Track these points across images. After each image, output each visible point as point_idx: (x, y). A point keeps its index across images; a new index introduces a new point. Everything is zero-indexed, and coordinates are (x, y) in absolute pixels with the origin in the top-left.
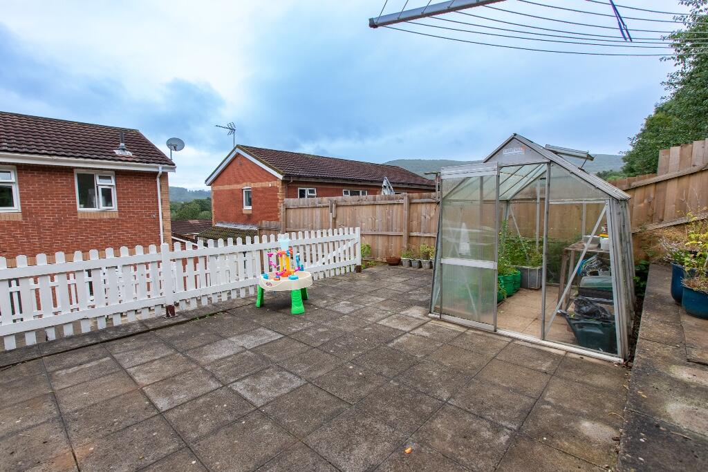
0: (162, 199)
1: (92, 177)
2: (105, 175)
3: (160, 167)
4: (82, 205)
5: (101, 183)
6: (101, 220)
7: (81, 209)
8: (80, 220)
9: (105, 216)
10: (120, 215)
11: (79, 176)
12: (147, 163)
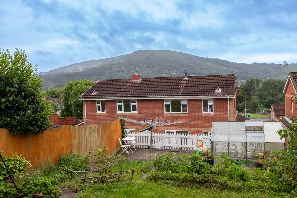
0: (230, 109)
1: (207, 101)
2: (210, 100)
3: (228, 96)
4: (204, 111)
5: (210, 103)
6: (209, 117)
7: (204, 113)
8: (203, 117)
9: (210, 116)
10: (215, 115)
11: (203, 101)
12: (224, 95)
